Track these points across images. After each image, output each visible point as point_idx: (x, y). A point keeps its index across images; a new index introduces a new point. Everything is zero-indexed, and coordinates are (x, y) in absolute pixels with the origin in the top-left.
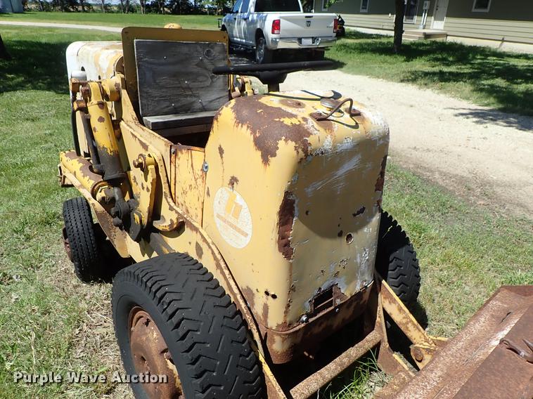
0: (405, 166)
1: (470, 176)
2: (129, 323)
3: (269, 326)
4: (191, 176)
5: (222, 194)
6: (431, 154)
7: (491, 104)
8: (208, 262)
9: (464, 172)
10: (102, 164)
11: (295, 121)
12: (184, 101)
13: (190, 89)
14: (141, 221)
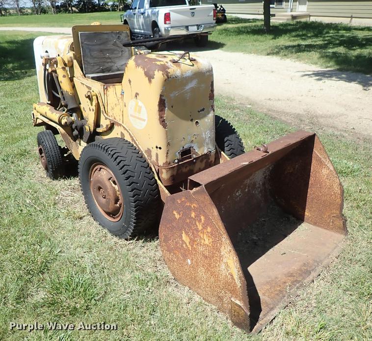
0: (260, 111)
1: (304, 113)
2: (89, 177)
3: (159, 165)
4: (116, 99)
5: (132, 103)
6: (280, 102)
7: (332, 66)
8: (127, 138)
9: (301, 111)
10: (66, 101)
11: (162, 63)
12: (107, 65)
13: (110, 58)
14: (90, 129)
